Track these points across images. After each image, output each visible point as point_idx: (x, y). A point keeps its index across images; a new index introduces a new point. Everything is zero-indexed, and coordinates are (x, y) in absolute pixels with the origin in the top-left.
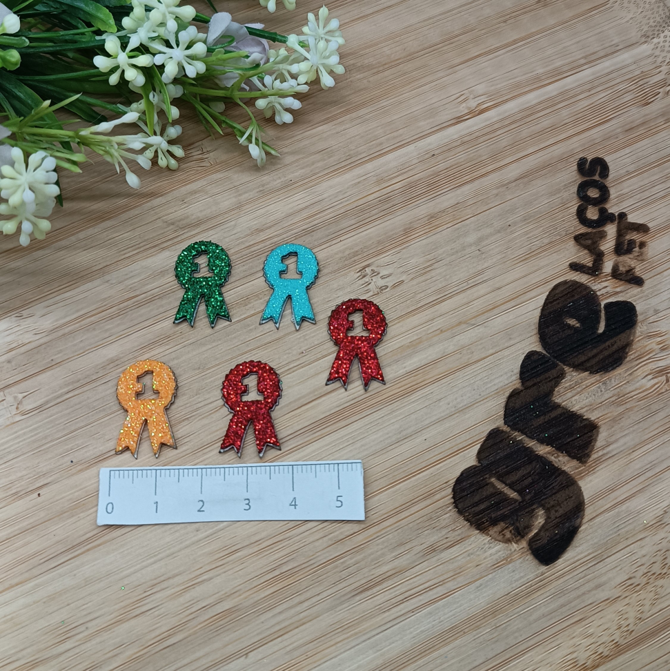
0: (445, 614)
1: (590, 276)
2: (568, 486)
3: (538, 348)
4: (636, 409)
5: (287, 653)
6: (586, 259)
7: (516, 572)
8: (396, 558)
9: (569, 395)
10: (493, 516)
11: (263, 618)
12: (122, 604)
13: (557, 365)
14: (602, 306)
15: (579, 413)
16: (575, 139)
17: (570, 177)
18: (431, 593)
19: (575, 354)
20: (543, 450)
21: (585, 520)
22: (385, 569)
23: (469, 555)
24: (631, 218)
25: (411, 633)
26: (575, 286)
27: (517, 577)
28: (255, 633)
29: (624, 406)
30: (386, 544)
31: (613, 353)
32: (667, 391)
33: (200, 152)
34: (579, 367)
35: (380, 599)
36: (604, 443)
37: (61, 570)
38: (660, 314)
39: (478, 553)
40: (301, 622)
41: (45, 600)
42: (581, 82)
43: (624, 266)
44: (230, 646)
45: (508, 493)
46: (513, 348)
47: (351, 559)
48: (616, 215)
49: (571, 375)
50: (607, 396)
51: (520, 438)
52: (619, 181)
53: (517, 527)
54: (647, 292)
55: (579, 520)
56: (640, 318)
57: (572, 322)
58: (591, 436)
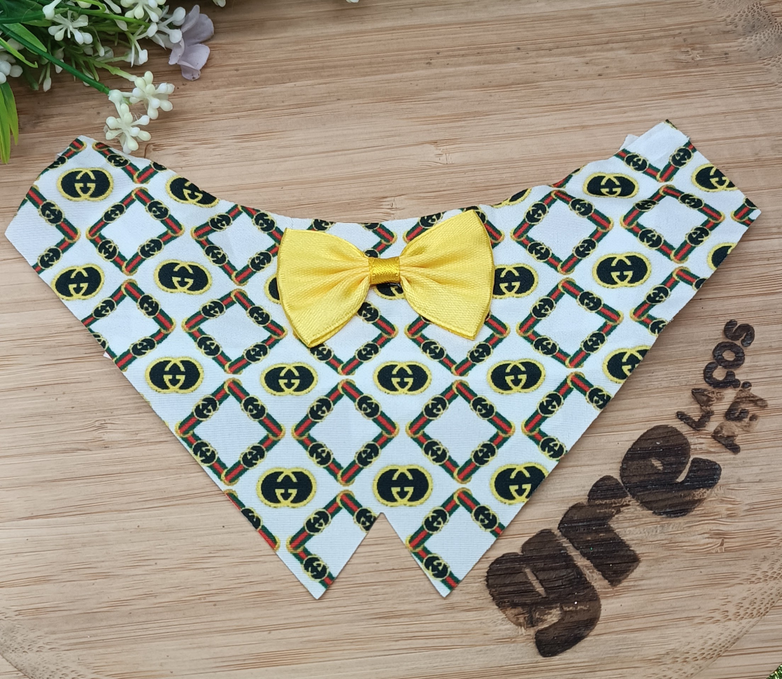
0: (441, 661)
1: (692, 429)
2: (590, 601)
3: (616, 475)
4: (680, 559)
5: (301, 642)
6: (695, 412)
7: (515, 652)
8: (419, 602)
9: (627, 525)
10: (516, 600)
11: (294, 608)
12: (190, 556)
13: (627, 496)
14: (691, 459)
15: (628, 543)
16: (735, 301)
17: (713, 333)
18: (437, 640)
19: (647, 492)
20: (581, 562)
21: (592, 633)
22: (407, 607)
23: (481, 623)
24: (755, 391)
25: (407, 665)
26: (674, 432)
27: (514, 656)
28: (283, 617)
29: (671, 552)
30: (415, 588)
31: (683, 504)
32: (717, 552)
33: (390, 207)
34: (646, 504)
35: (392, 629)
36: (638, 576)
37: (152, 512)
38: (742, 485)
39: (490, 624)
40: (322, 623)
41: (131, 530)
42: (764, 249)
43: (728, 431)
44: (260, 620)
45: (536, 586)
46: (594, 468)
47: (383, 589)
48: (742, 382)
49: (636, 510)
50: (659, 538)
51: (566, 545)
52: (757, 352)
53: (531, 617)
54: (739, 461)
55: (588, 632)
56: (720, 482)
57: (657, 464)
58: (630, 566)
